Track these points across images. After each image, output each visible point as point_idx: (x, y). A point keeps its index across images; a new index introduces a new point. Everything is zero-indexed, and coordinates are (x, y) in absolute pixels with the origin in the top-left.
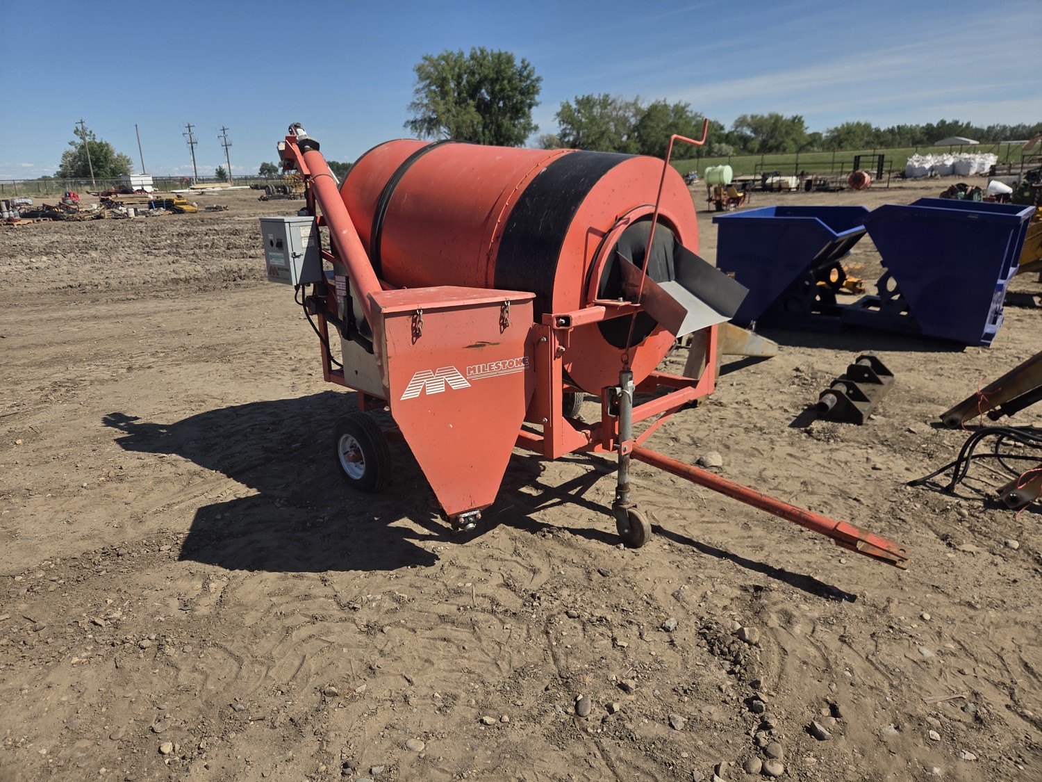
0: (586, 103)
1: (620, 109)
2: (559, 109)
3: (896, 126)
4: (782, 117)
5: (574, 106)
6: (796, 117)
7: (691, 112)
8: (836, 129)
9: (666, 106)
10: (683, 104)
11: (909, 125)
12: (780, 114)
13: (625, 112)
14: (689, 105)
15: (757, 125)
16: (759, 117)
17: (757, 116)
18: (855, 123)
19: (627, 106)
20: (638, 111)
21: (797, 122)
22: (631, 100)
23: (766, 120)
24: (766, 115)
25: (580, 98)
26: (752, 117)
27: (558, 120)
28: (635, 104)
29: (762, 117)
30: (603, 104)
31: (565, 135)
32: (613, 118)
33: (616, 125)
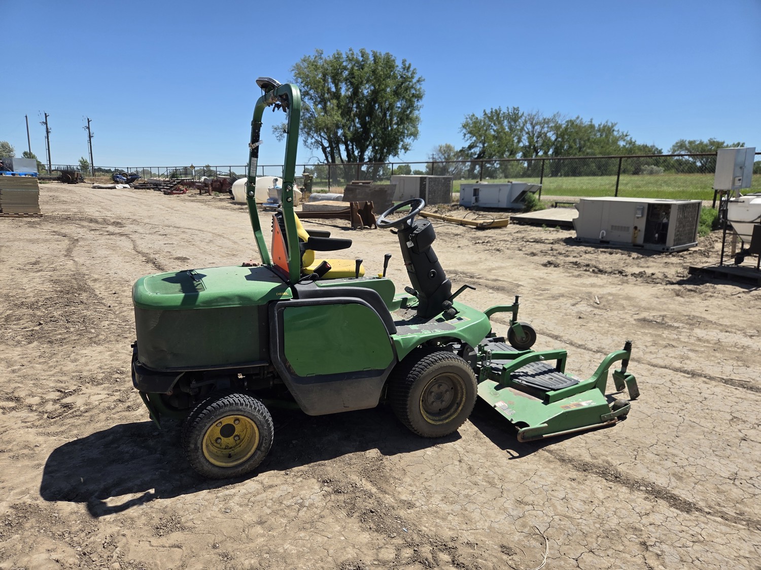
0: (495, 116)
1: (536, 124)
2: (464, 121)
5: (481, 118)
7: (618, 131)
9: (592, 126)
10: (610, 125)
13: (543, 128)
14: (616, 124)
15: (695, 149)
16: (697, 143)
17: (695, 141)
19: (546, 122)
20: (557, 127)
22: (548, 115)
23: (706, 145)
26: (690, 143)
29: (701, 143)
30: (514, 117)
31: (470, 147)
32: (528, 133)
33: (530, 139)
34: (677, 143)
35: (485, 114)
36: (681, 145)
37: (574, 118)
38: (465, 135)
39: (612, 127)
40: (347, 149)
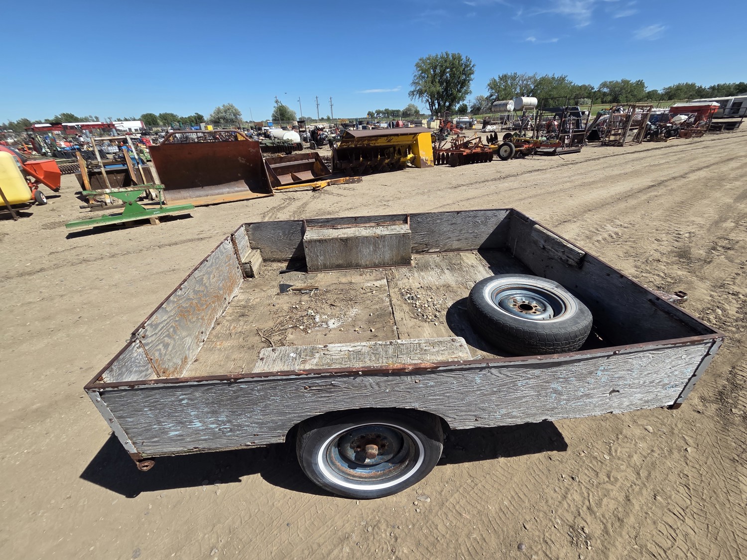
0: (504, 78)
1: (525, 80)
2: (489, 82)
3: (716, 85)
4: (630, 81)
5: (497, 79)
6: (639, 81)
7: (568, 81)
8: (670, 88)
9: (553, 78)
11: (728, 83)
12: (628, 79)
13: (528, 82)
14: (566, 76)
15: (612, 86)
16: (615, 82)
18: (685, 83)
19: (530, 78)
20: (536, 81)
21: (640, 84)
22: (531, 75)
23: (619, 83)
24: (619, 80)
25: (501, 76)
26: (610, 82)
27: (488, 88)
28: (534, 76)
29: (617, 82)
30: (514, 78)
31: (491, 96)
32: (520, 86)
33: (521, 89)
34: (602, 83)
35: (499, 77)
36: (604, 85)
37: (544, 76)
38: (489, 90)
39: (565, 78)
40: (438, 102)
